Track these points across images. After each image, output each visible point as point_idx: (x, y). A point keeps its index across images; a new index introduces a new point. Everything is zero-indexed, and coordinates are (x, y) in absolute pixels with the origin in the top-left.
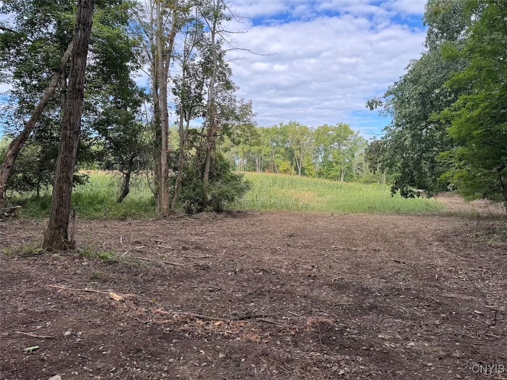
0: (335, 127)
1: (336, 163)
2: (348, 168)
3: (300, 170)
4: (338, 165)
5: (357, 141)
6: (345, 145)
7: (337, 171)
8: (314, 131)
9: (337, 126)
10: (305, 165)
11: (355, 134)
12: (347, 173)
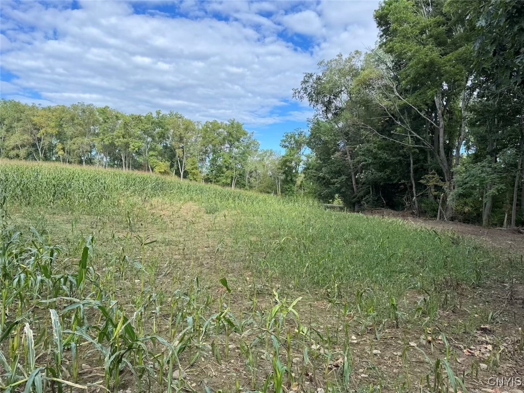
0: (226, 125)
1: (227, 167)
2: (240, 175)
3: (182, 174)
4: (229, 171)
5: (250, 144)
6: (237, 148)
7: (227, 177)
8: (201, 128)
9: (228, 123)
10: (188, 168)
11: (248, 135)
12: (238, 181)
